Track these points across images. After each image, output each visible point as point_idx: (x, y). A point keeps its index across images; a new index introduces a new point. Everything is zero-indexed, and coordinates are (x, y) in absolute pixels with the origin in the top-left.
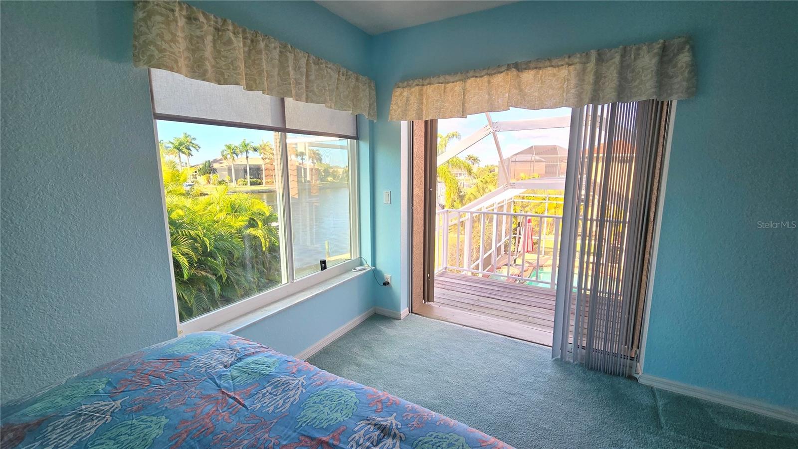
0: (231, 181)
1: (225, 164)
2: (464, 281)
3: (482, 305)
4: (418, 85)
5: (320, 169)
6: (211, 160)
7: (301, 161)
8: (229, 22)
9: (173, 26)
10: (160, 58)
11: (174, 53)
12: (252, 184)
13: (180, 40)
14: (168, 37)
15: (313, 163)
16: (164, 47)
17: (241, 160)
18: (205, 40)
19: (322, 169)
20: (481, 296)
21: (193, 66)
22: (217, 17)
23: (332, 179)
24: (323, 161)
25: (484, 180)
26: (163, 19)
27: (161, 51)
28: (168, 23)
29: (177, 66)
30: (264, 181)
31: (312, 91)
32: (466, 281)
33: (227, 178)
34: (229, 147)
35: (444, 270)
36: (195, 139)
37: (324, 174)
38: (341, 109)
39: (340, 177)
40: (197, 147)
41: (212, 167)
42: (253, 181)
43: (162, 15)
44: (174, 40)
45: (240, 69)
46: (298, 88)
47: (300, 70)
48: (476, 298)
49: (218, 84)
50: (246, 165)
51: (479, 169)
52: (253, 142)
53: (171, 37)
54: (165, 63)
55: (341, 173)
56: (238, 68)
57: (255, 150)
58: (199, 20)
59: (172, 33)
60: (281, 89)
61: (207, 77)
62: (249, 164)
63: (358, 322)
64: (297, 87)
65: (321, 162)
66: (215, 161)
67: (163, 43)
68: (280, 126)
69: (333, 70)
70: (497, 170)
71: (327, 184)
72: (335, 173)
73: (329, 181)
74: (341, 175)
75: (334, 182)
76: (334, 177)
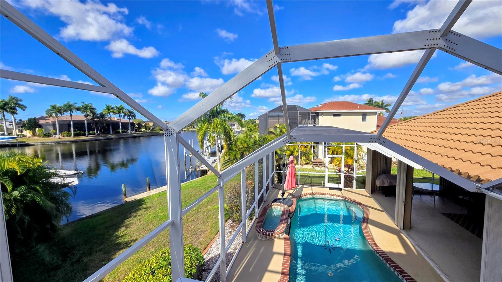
0: (56, 134)
1: (51, 120)
5: (134, 123)
6: (37, 117)
7: (119, 118)
12: (76, 135)
15: (128, 119)
17: (66, 117)
19: (136, 123)
23: (144, 130)
24: (137, 118)
25: (249, 129)
30: (87, 133)
33: (52, 131)
34: (54, 107)
36: (20, 100)
37: (137, 126)
39: (151, 128)
40: (23, 108)
41: (38, 122)
42: (77, 133)
50: (70, 121)
51: (245, 121)
52: (76, 104)
55: (152, 125)
57: (78, 109)
62: (73, 120)
65: (135, 118)
66: (42, 118)
70: (257, 122)
71: (141, 133)
72: (147, 126)
73: (142, 132)
74: (151, 127)
75: (146, 132)
76: (146, 128)
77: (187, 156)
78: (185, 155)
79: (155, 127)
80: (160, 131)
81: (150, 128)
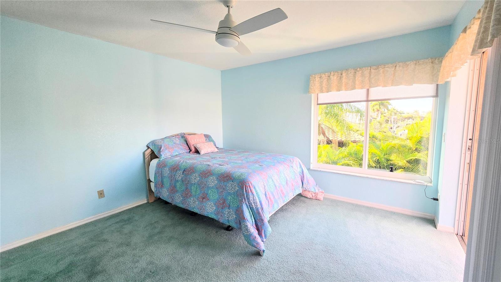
8: (332, 72)
9: (315, 82)
13: (316, 85)
18: (323, 81)
21: (321, 90)
29: (315, 91)
43: (312, 80)
45: (333, 86)
47: (365, 76)
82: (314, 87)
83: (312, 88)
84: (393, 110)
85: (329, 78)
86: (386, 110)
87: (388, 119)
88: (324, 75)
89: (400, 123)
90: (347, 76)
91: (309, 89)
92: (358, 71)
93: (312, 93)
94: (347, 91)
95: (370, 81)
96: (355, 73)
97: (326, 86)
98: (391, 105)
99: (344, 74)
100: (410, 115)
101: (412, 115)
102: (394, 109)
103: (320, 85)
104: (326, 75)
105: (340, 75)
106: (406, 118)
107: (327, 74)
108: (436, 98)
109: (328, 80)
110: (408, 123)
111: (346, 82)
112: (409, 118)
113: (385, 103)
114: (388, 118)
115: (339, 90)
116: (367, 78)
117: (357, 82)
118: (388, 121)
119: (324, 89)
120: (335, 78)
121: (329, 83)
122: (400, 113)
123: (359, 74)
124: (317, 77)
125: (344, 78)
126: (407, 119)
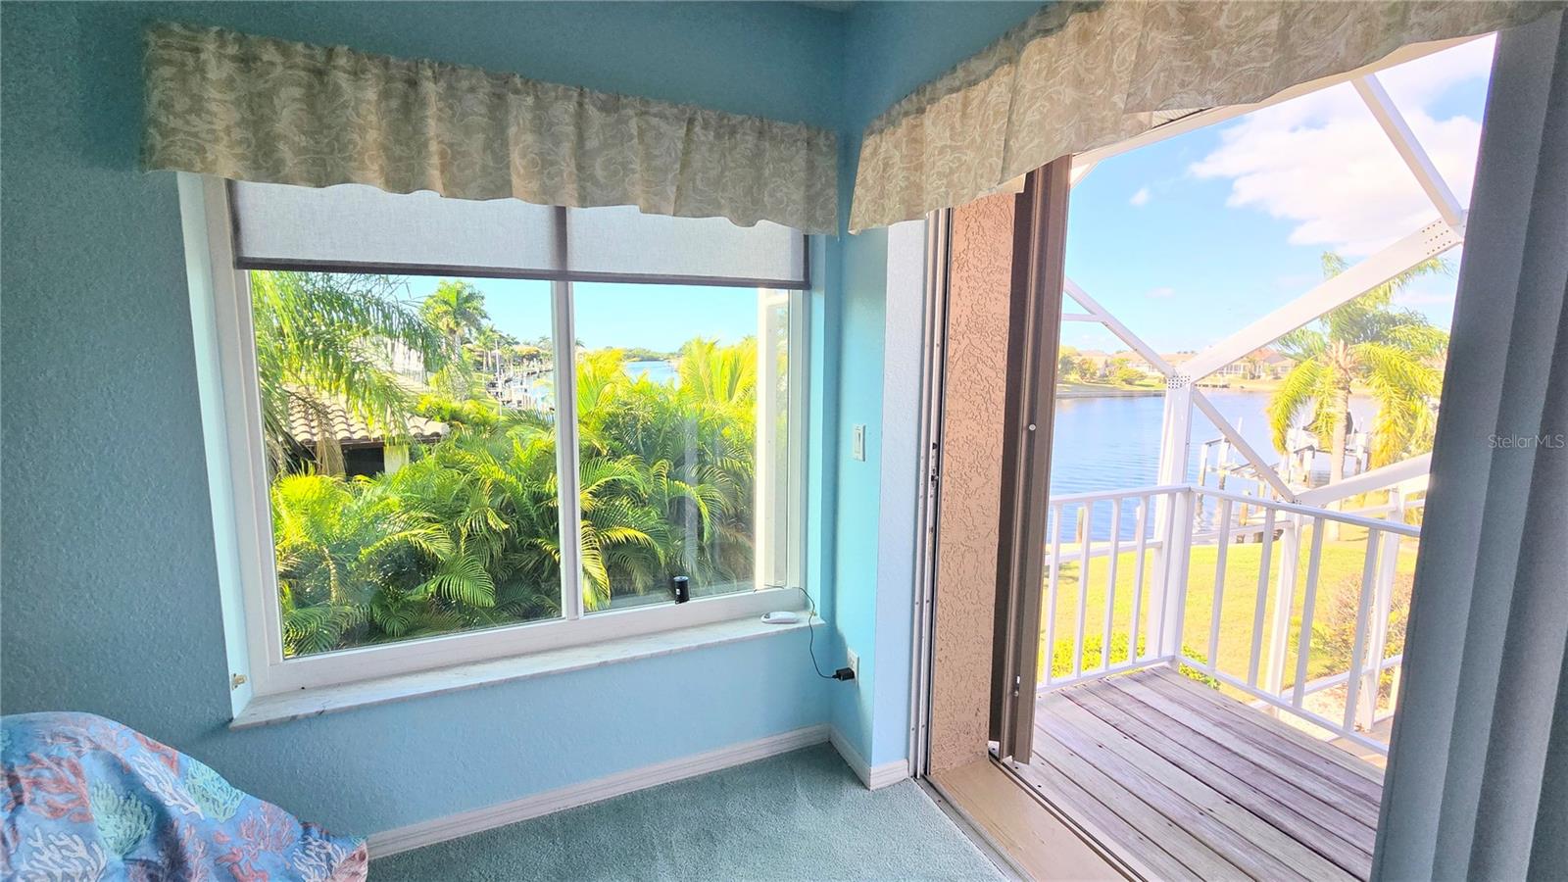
2: (1210, 719)
3: (1210, 837)
4: (906, 114)
8: (341, 49)
9: (194, 81)
10: (164, 148)
11: (196, 135)
13: (214, 107)
14: (181, 104)
16: (173, 126)
18: (274, 97)
20: (1231, 800)
21: (256, 156)
22: (313, 45)
26: (174, 70)
27: (166, 133)
28: (183, 76)
29: (203, 160)
31: (592, 178)
32: (1221, 725)
35: (1166, 664)
38: (699, 213)
43: (169, 62)
44: (197, 106)
45: (355, 147)
46: (549, 173)
47: (553, 130)
48: (1205, 797)
49: (317, 187)
53: (190, 103)
54: (173, 157)
55: (1100, 366)
56: (351, 147)
58: (261, 60)
59: (192, 97)
60: (492, 182)
61: (282, 174)
63: (763, 753)
64: (546, 172)
67: (171, 117)
68: (547, 268)
69: (667, 118)
71: (1068, 388)
72: (1086, 366)
73: (1070, 383)
74: (1099, 369)
75: (1082, 385)
76: (1083, 375)
77: (1209, 470)
78: (1202, 467)
79: (1110, 372)
80: (1124, 383)
81: (1094, 374)
82: (193, 117)
83: (174, 122)
84: (491, 333)
85: (318, 87)
86: (474, 330)
87: (479, 359)
88: (272, 48)
89: (511, 371)
90: (451, 107)
91: (144, 135)
92: (517, 92)
93: (176, 164)
94: (455, 196)
95: (580, 168)
96: (496, 101)
97: (303, 141)
98: (486, 317)
99: (430, 89)
100: (532, 349)
101: (537, 349)
102: (491, 330)
103: (248, 115)
104: (299, 60)
105: (399, 86)
106: (524, 357)
107: (300, 47)
108: (806, 292)
109: (310, 100)
110: (531, 370)
111: (451, 145)
112: (531, 357)
113: (471, 311)
114: (480, 356)
115: (403, 179)
116: (566, 148)
117: (516, 159)
118: (482, 364)
119: (285, 151)
120: (371, 94)
121: (320, 119)
122: (508, 343)
123: (521, 110)
124: (210, 47)
125: (432, 110)
126: (527, 359)
